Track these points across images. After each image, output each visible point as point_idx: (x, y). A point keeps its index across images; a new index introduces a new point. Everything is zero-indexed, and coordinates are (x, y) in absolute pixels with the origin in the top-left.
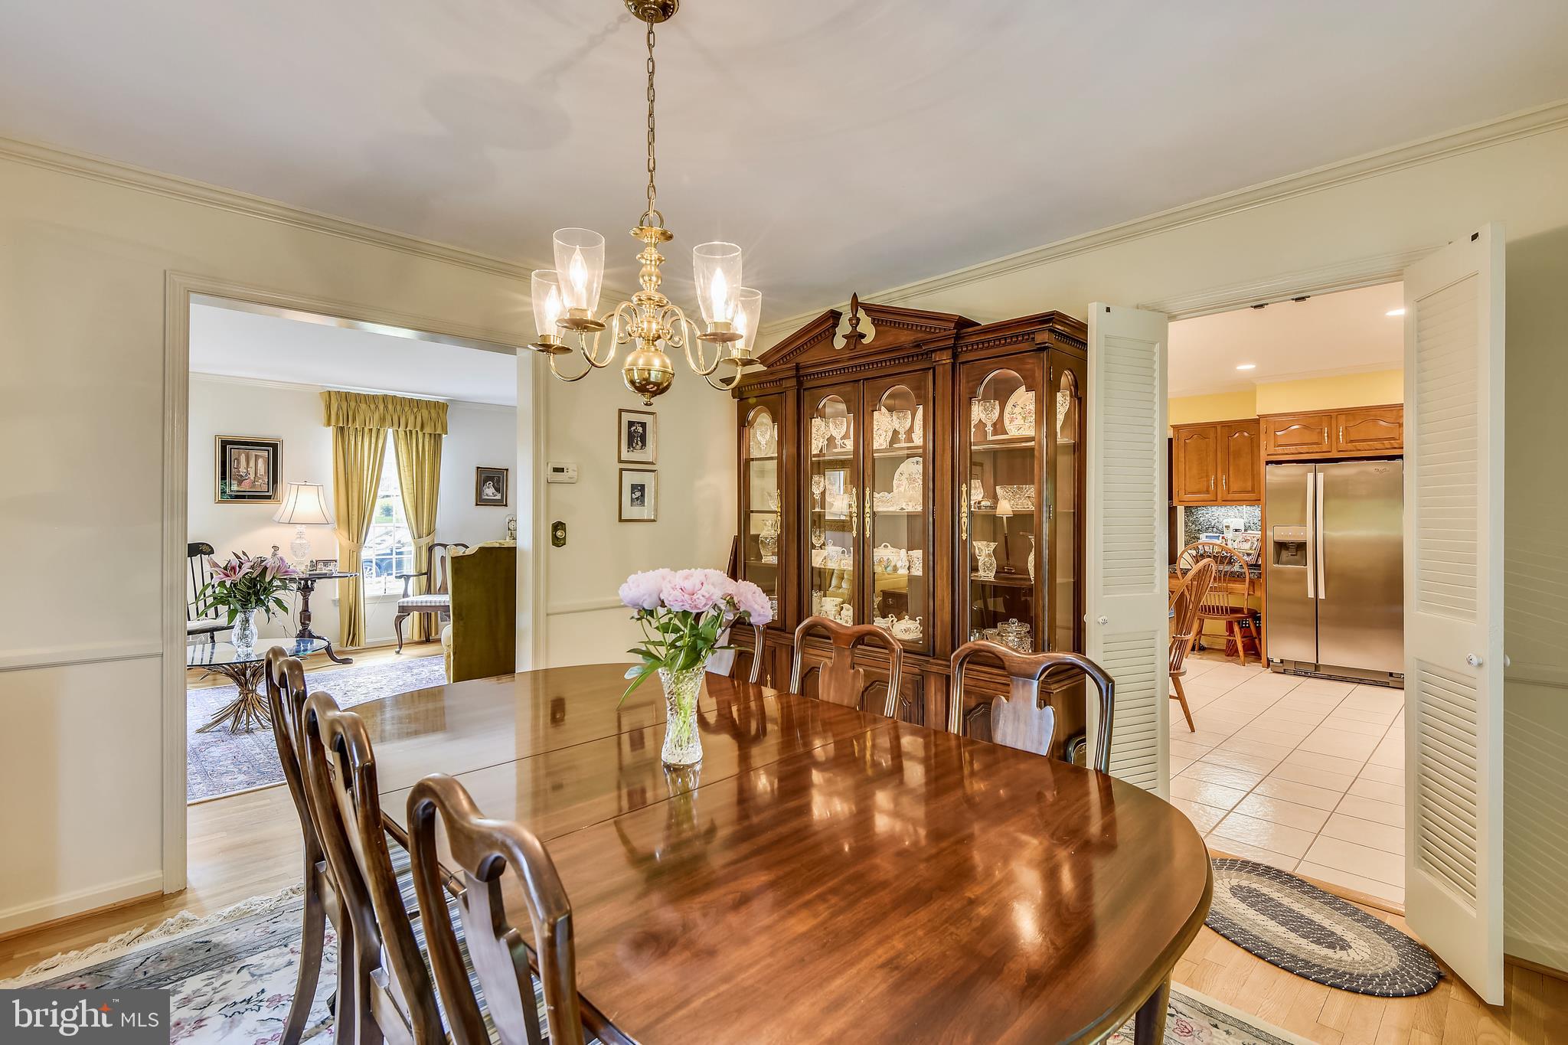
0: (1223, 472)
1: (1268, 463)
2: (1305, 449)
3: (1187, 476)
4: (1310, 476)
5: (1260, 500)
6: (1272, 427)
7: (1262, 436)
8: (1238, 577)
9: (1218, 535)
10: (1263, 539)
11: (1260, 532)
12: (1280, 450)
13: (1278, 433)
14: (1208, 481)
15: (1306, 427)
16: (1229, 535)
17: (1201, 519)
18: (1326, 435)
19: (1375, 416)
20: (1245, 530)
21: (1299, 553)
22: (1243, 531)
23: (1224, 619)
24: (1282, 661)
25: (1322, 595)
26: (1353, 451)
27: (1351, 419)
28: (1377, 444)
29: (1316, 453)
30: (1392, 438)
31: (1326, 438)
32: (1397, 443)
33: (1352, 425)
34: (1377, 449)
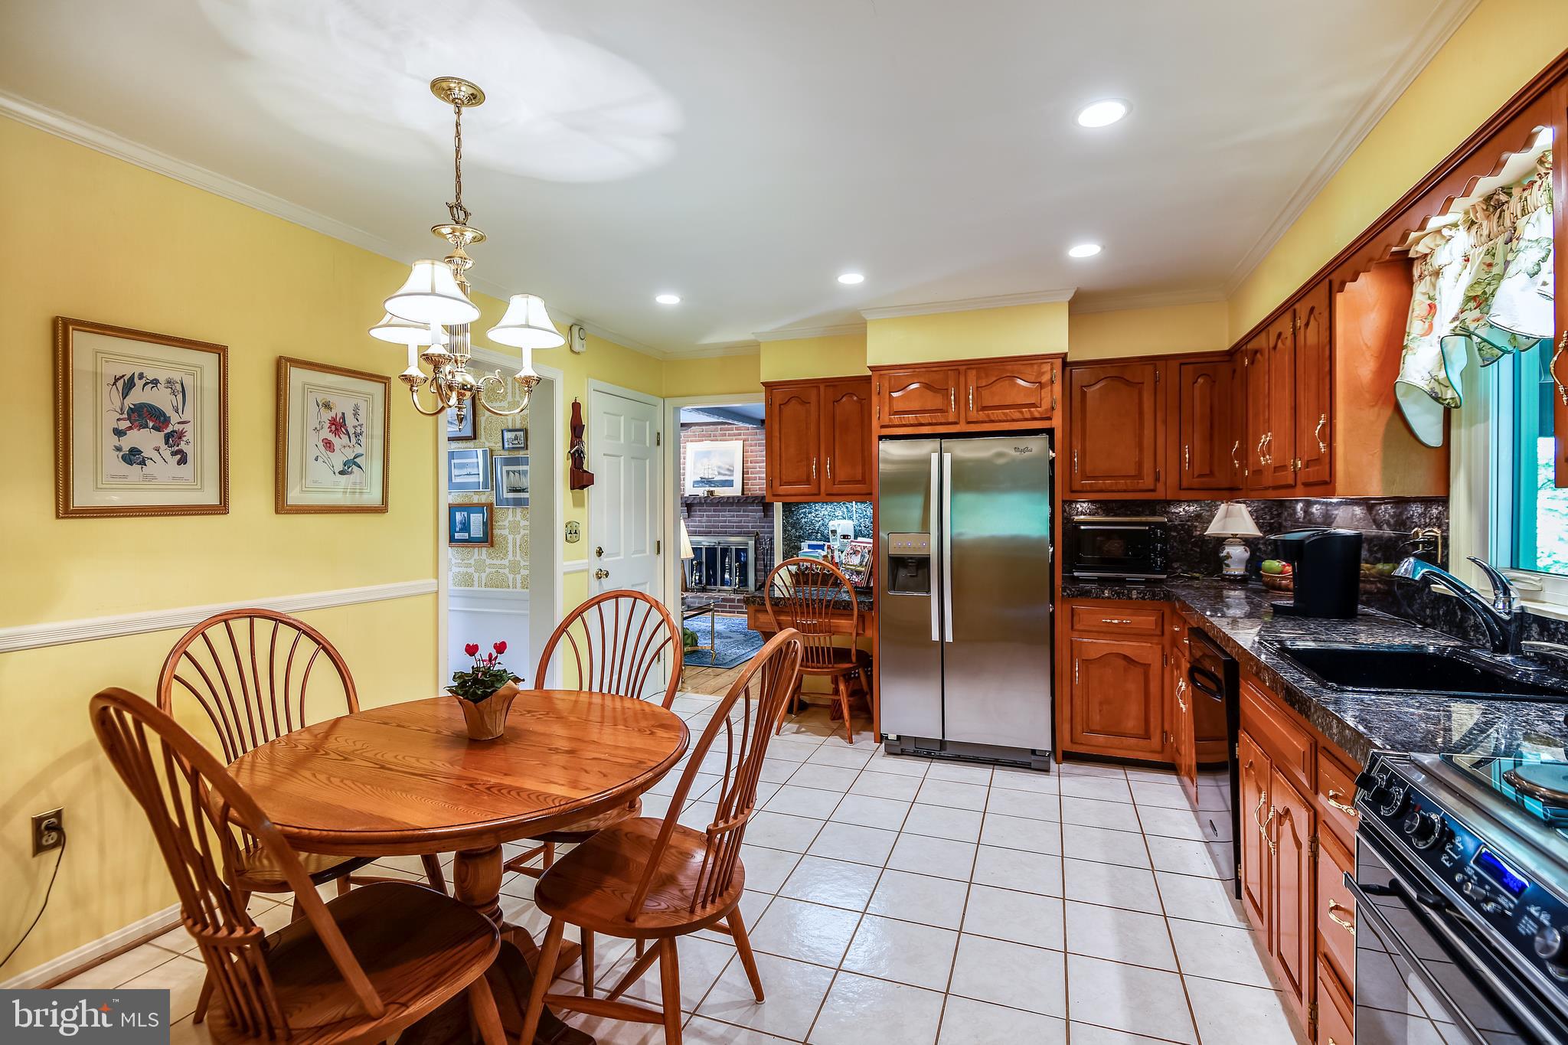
0: (827, 455)
1: (881, 438)
2: (925, 418)
3: (783, 459)
4: (935, 457)
5: (871, 494)
6: (887, 385)
7: (875, 399)
8: (842, 609)
9: (822, 543)
10: (875, 552)
11: (871, 541)
12: (896, 419)
13: (894, 395)
14: (809, 466)
15: (927, 386)
16: (836, 544)
17: (803, 520)
18: (953, 397)
19: (1012, 372)
20: (856, 537)
21: (920, 572)
22: (852, 537)
23: (827, 674)
24: (899, 737)
25: (949, 637)
26: (986, 422)
27: (983, 375)
28: (1015, 414)
29: (941, 424)
30: (1033, 405)
31: (953, 403)
32: (1039, 412)
33: (984, 384)
34: (1014, 420)
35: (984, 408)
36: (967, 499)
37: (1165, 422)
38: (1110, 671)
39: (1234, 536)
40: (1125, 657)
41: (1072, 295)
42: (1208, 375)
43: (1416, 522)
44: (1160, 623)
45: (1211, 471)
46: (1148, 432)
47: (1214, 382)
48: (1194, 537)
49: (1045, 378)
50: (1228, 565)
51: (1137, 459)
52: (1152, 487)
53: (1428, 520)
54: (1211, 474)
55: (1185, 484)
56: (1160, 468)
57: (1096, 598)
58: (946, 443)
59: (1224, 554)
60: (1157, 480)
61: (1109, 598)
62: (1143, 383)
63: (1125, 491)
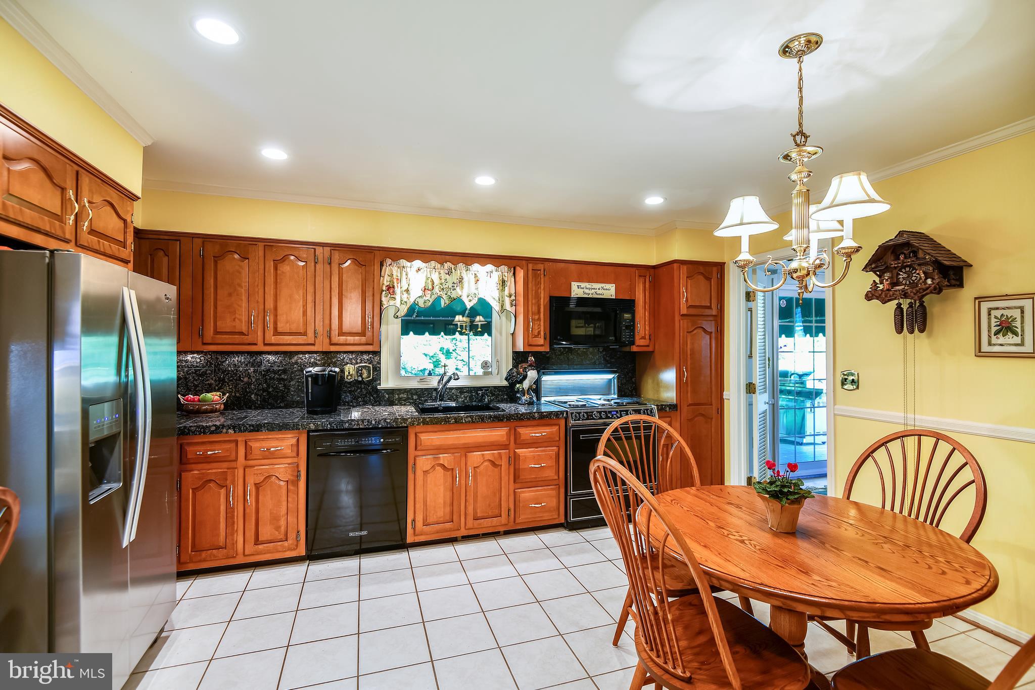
2: (44, 222)
4: (126, 293)
15: (46, 174)
19: (112, 198)
27: (93, 189)
29: (56, 237)
30: (122, 244)
33: (94, 201)
41: (149, 144)
49: (129, 218)
53: (359, 361)
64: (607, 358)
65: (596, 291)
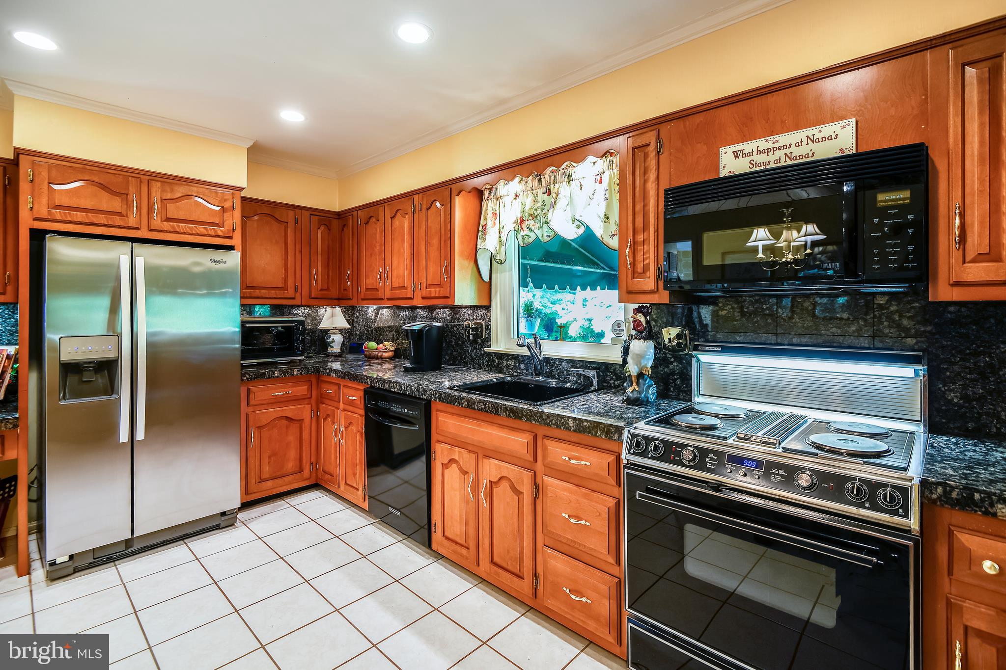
2: (99, 218)
4: (125, 261)
6: (44, 174)
7: (25, 188)
12: (58, 214)
13: (55, 187)
15: (100, 187)
18: (134, 203)
25: (140, 435)
26: (170, 232)
27: (168, 189)
28: (201, 229)
29: (119, 227)
30: (217, 225)
31: (135, 209)
32: (222, 231)
33: (169, 197)
34: (198, 235)
35: (168, 220)
36: (163, 301)
37: (301, 252)
38: (276, 431)
39: (335, 328)
40: (287, 418)
41: (251, 144)
42: (327, 226)
43: (466, 318)
44: (310, 389)
45: (328, 287)
46: (290, 258)
47: (330, 230)
48: (308, 330)
49: (227, 205)
50: (332, 347)
51: (284, 276)
52: (293, 297)
53: (475, 317)
54: (328, 289)
55: (313, 294)
56: (298, 284)
57: (269, 378)
58: (138, 248)
59: (331, 339)
60: (296, 291)
61: (278, 377)
62: (287, 223)
63: (275, 298)
64: (905, 322)
65: (788, 151)
